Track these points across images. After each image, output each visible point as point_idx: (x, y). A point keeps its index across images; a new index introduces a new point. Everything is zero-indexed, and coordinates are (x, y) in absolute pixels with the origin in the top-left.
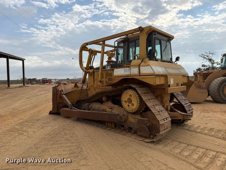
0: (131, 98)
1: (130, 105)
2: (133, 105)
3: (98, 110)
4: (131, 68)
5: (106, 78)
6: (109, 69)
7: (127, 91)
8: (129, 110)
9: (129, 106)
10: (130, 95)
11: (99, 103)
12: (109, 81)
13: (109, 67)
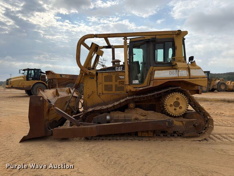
0: (178, 101)
1: (178, 108)
2: (181, 108)
3: (125, 120)
4: (180, 71)
5: (116, 81)
6: (120, 70)
7: (173, 94)
8: (176, 113)
9: (175, 109)
10: (178, 99)
11: (120, 112)
12: (119, 84)
13: (121, 68)
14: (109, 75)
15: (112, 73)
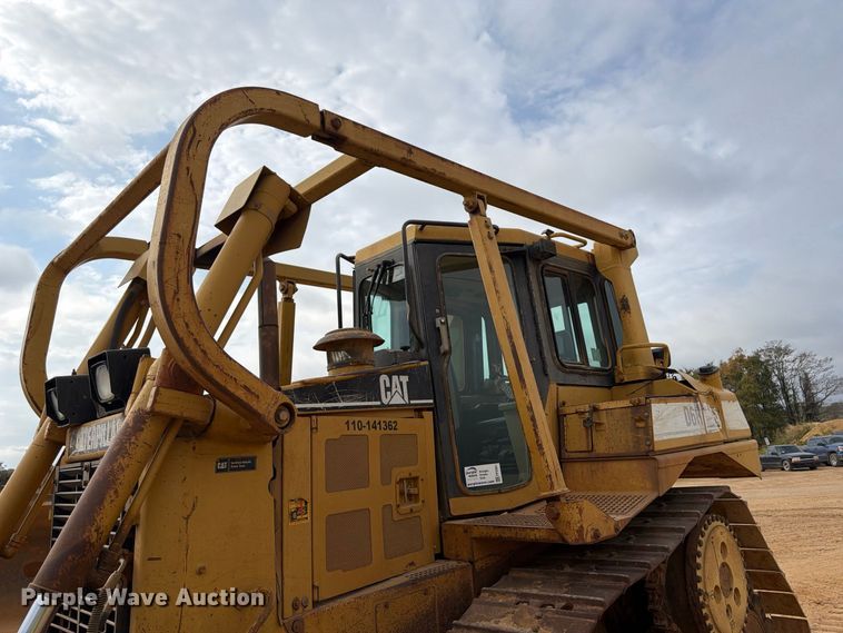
0: (726, 560)
1: (731, 602)
2: (737, 597)
4: (704, 405)
5: (386, 478)
6: (397, 399)
8: (735, 632)
9: (728, 612)
10: (723, 549)
13: (401, 383)
14: (351, 432)
15: (364, 420)
